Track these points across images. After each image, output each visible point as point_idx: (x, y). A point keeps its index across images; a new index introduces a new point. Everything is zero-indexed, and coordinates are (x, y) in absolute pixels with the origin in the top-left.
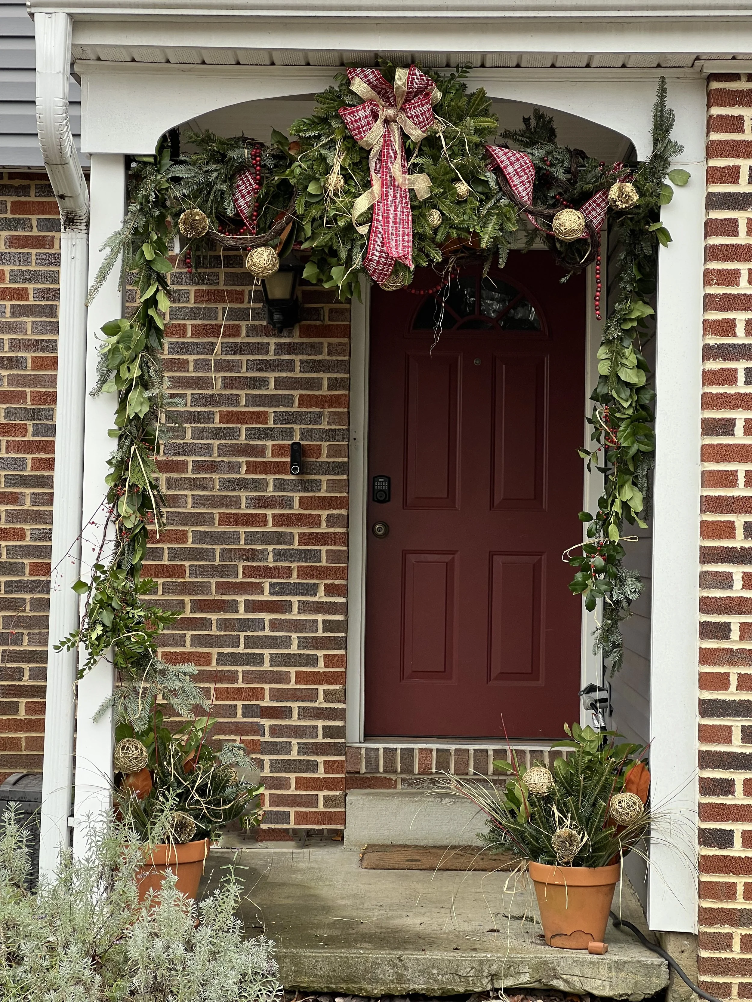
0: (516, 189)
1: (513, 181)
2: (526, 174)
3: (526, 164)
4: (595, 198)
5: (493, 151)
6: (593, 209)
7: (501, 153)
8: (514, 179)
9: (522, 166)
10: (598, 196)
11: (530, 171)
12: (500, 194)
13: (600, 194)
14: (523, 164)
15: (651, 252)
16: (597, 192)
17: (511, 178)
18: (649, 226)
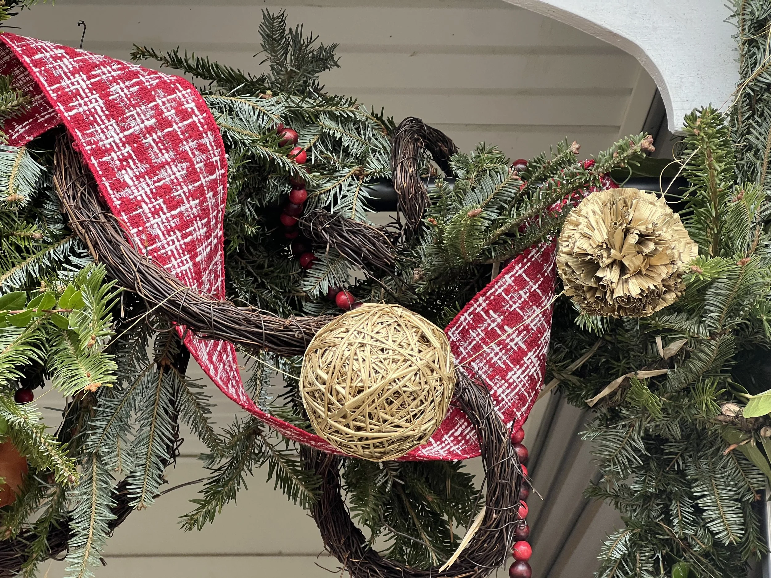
0: (136, 221)
1: (119, 186)
2: (183, 157)
3: (184, 114)
4: (498, 289)
5: (30, 52)
6: (491, 335)
7: (68, 63)
8: (127, 176)
9: (163, 123)
10: (508, 279)
11: (202, 149)
12: (66, 246)
13: (519, 270)
14: (170, 114)
15: (737, 531)
16: (504, 266)
17: (108, 171)
18: (742, 403)
